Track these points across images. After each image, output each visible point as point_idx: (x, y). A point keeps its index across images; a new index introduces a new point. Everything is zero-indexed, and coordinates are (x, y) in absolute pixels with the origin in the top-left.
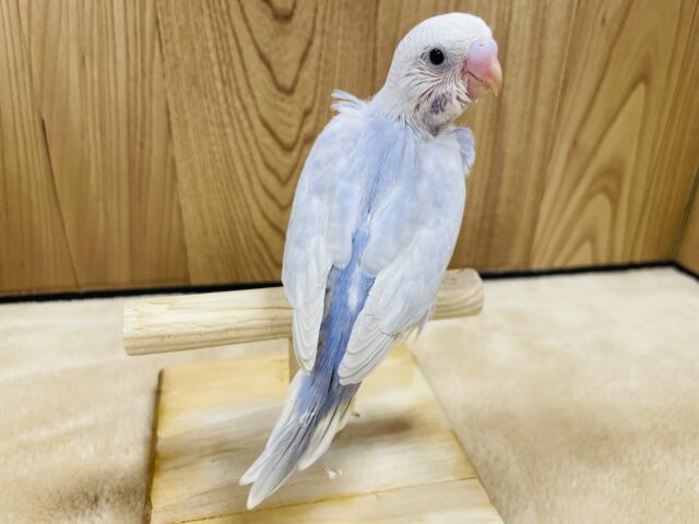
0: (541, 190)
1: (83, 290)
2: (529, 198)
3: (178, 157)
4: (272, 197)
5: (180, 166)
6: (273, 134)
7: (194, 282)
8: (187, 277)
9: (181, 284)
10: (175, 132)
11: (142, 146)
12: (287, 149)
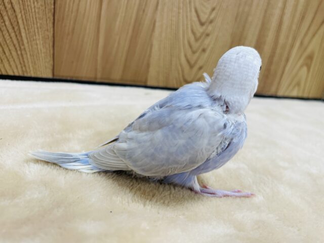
0: (287, 60)
1: (98, 81)
2: (283, 63)
3: (158, 19)
4: (191, 46)
5: (157, 24)
6: (198, 16)
7: (149, 84)
8: (146, 81)
9: (143, 84)
10: (159, 7)
11: (144, 11)
12: (202, 24)
